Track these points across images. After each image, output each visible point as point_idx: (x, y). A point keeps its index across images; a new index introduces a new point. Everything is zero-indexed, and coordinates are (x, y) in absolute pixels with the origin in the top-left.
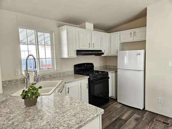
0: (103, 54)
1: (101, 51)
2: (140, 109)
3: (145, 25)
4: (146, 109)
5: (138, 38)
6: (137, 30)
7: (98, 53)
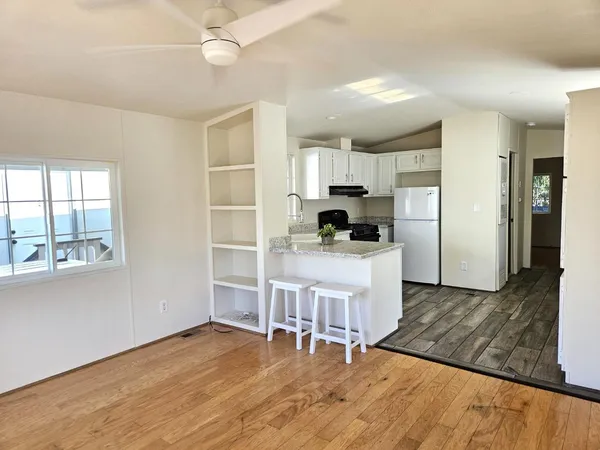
0: (367, 192)
1: (362, 187)
2: (433, 285)
3: (439, 145)
4: (442, 284)
5: (426, 166)
6: (427, 152)
7: (356, 192)
